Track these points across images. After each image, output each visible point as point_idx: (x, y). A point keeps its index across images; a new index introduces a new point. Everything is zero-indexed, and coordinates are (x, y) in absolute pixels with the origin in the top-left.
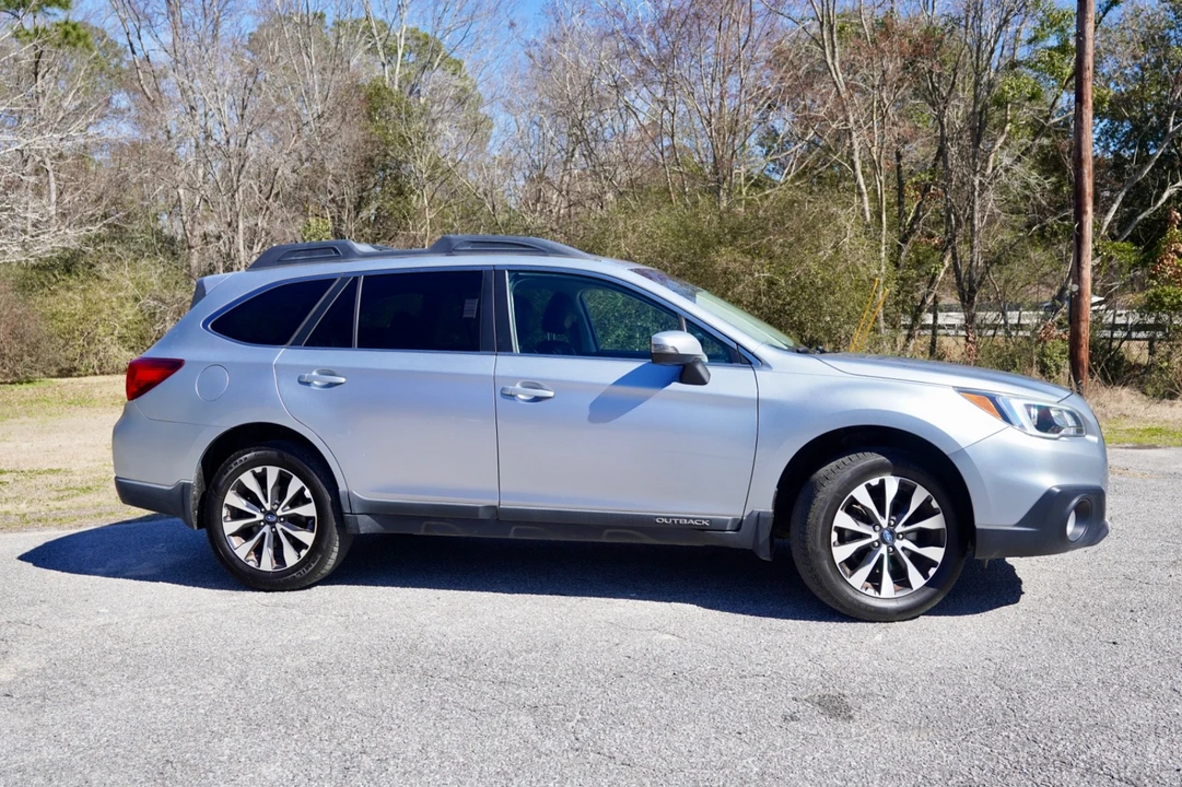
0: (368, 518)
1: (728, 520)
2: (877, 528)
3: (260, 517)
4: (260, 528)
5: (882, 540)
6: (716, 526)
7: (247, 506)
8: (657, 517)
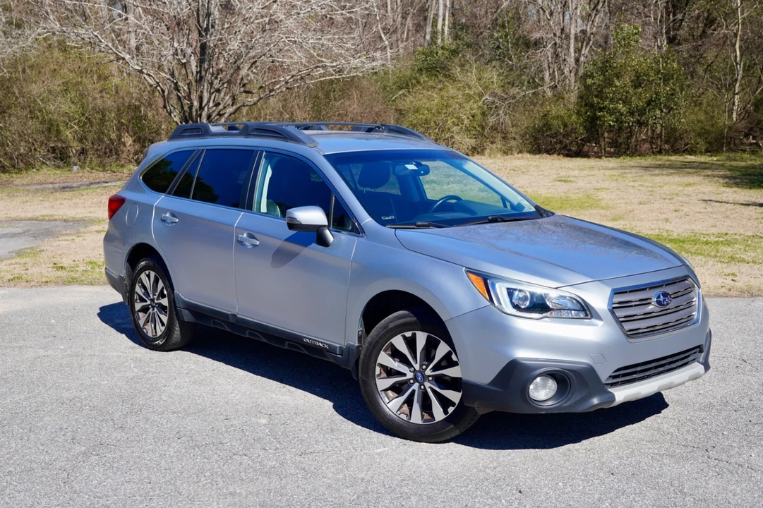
0: (187, 312)
1: (337, 347)
2: (412, 369)
3: (149, 302)
4: (149, 309)
5: (415, 379)
6: (332, 350)
7: (144, 294)
8: (304, 337)
